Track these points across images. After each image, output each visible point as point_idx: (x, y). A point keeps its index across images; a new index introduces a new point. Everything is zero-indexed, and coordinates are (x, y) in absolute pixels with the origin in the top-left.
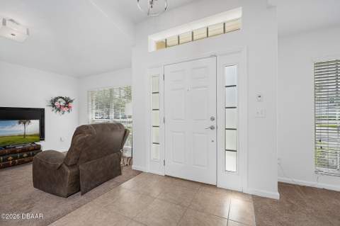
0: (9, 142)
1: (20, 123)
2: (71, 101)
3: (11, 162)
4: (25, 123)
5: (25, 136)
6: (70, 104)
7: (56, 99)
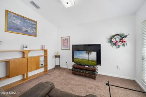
0: (81, 62)
1: (86, 53)
2: (126, 36)
3: (82, 74)
4: (89, 54)
5: (88, 60)
6: (124, 39)
7: (113, 37)
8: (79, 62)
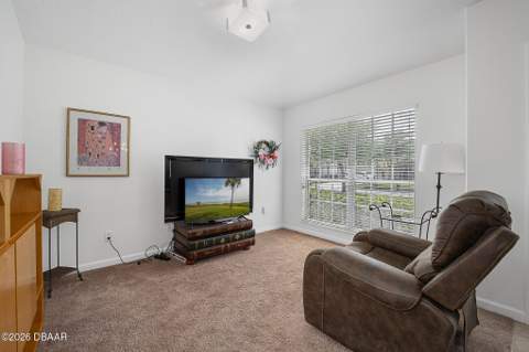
2: (277, 148)
5: (231, 205)
8: (205, 215)
